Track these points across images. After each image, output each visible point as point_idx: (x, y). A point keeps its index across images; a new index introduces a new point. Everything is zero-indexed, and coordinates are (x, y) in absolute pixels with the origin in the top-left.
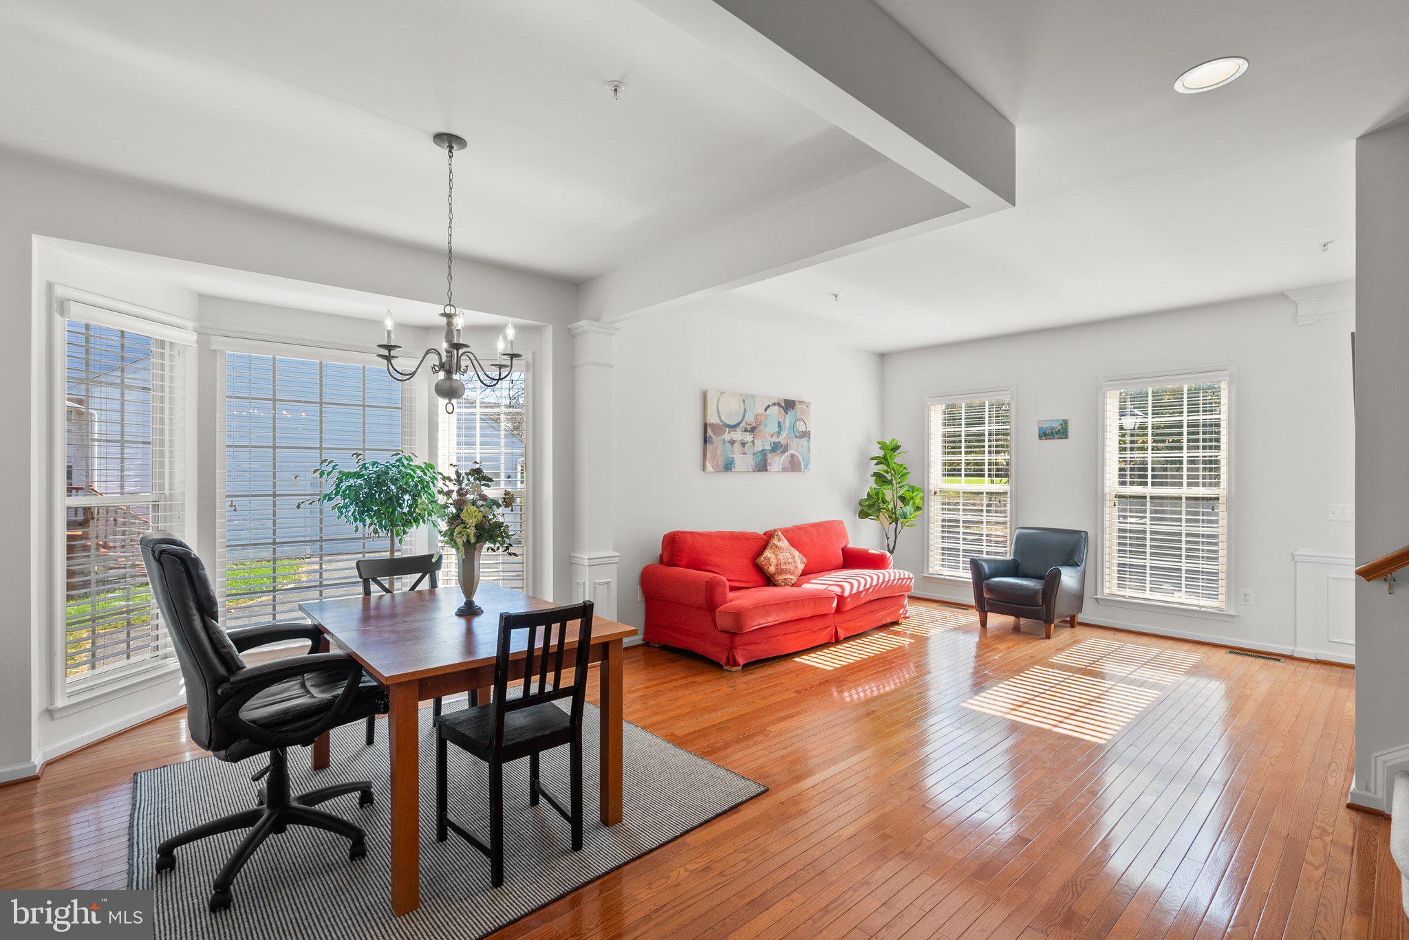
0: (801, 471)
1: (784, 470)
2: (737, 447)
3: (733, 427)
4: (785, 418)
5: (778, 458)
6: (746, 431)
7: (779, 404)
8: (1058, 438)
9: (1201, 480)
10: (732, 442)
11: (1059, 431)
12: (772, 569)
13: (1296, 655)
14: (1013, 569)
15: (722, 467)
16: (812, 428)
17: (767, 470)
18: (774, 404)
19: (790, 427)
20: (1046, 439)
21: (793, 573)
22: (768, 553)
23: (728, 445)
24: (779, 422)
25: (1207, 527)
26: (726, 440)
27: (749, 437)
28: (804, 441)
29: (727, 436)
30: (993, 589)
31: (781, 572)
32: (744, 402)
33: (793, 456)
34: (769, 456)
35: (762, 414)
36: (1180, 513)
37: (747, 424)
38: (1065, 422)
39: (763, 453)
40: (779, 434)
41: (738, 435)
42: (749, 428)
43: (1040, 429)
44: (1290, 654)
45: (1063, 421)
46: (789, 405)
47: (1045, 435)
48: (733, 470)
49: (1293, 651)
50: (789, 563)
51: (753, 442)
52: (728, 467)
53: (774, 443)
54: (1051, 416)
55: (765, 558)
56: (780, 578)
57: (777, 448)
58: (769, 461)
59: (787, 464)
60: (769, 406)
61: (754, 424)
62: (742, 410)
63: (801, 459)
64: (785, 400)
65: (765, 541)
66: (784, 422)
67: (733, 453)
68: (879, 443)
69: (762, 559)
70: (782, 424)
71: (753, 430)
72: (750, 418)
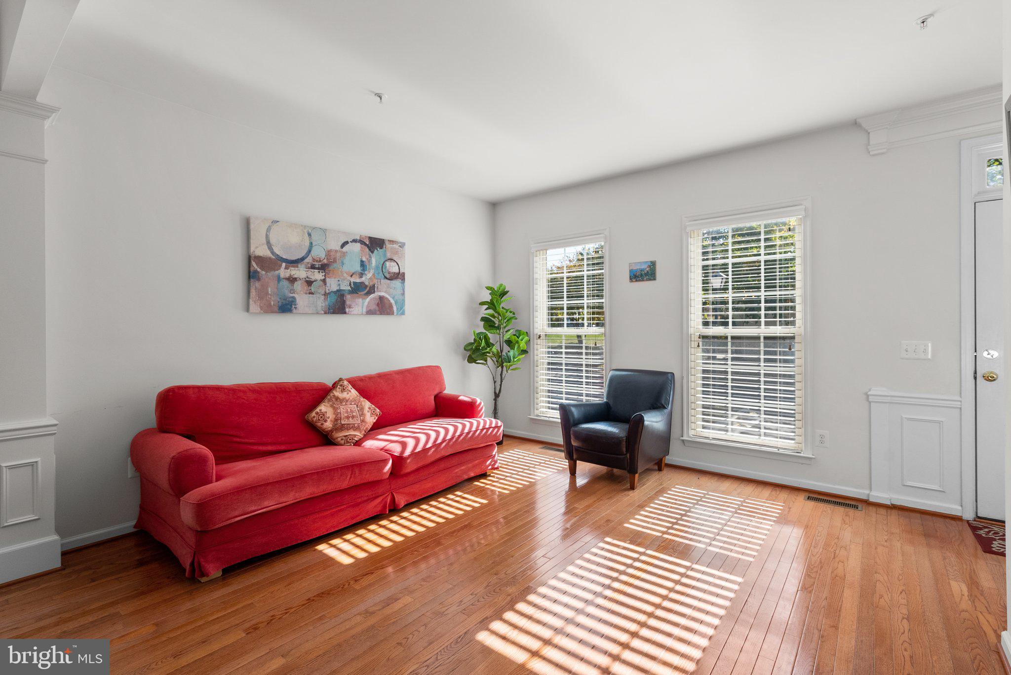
0: (393, 314)
1: (370, 312)
2: (298, 286)
3: (295, 263)
4: (370, 257)
5: (360, 300)
6: (313, 267)
7: (361, 242)
8: (647, 280)
9: (778, 319)
10: (292, 280)
11: (647, 274)
12: (328, 425)
13: (872, 500)
14: (603, 413)
15: (276, 309)
16: (407, 269)
17: (345, 313)
18: (354, 241)
19: (377, 267)
20: (637, 281)
21: (357, 428)
22: (323, 408)
23: (286, 283)
24: (362, 261)
25: (784, 367)
26: (282, 276)
27: (318, 276)
28: (397, 283)
29: (283, 272)
30: (580, 436)
31: (342, 428)
32: (309, 235)
33: (381, 298)
34: (348, 298)
35: (336, 251)
36: (758, 353)
37: (314, 260)
38: (653, 264)
39: (340, 295)
40: (361, 275)
41: (300, 272)
42: (317, 265)
43: (631, 271)
44: (865, 498)
45: (652, 262)
46: (375, 244)
47: (636, 276)
48: (294, 311)
49: (868, 495)
50: (353, 417)
51: (324, 281)
52: (286, 307)
53: (355, 283)
54: (641, 258)
55: (317, 413)
56: (339, 435)
57: (358, 289)
58: (348, 303)
59: (374, 307)
60: (346, 243)
61: (325, 261)
62: (307, 244)
63: (392, 301)
64: (369, 237)
65: (321, 393)
66: (370, 261)
67: (293, 291)
68: (488, 288)
69: (313, 414)
70: (367, 263)
71: (323, 268)
72: (319, 253)
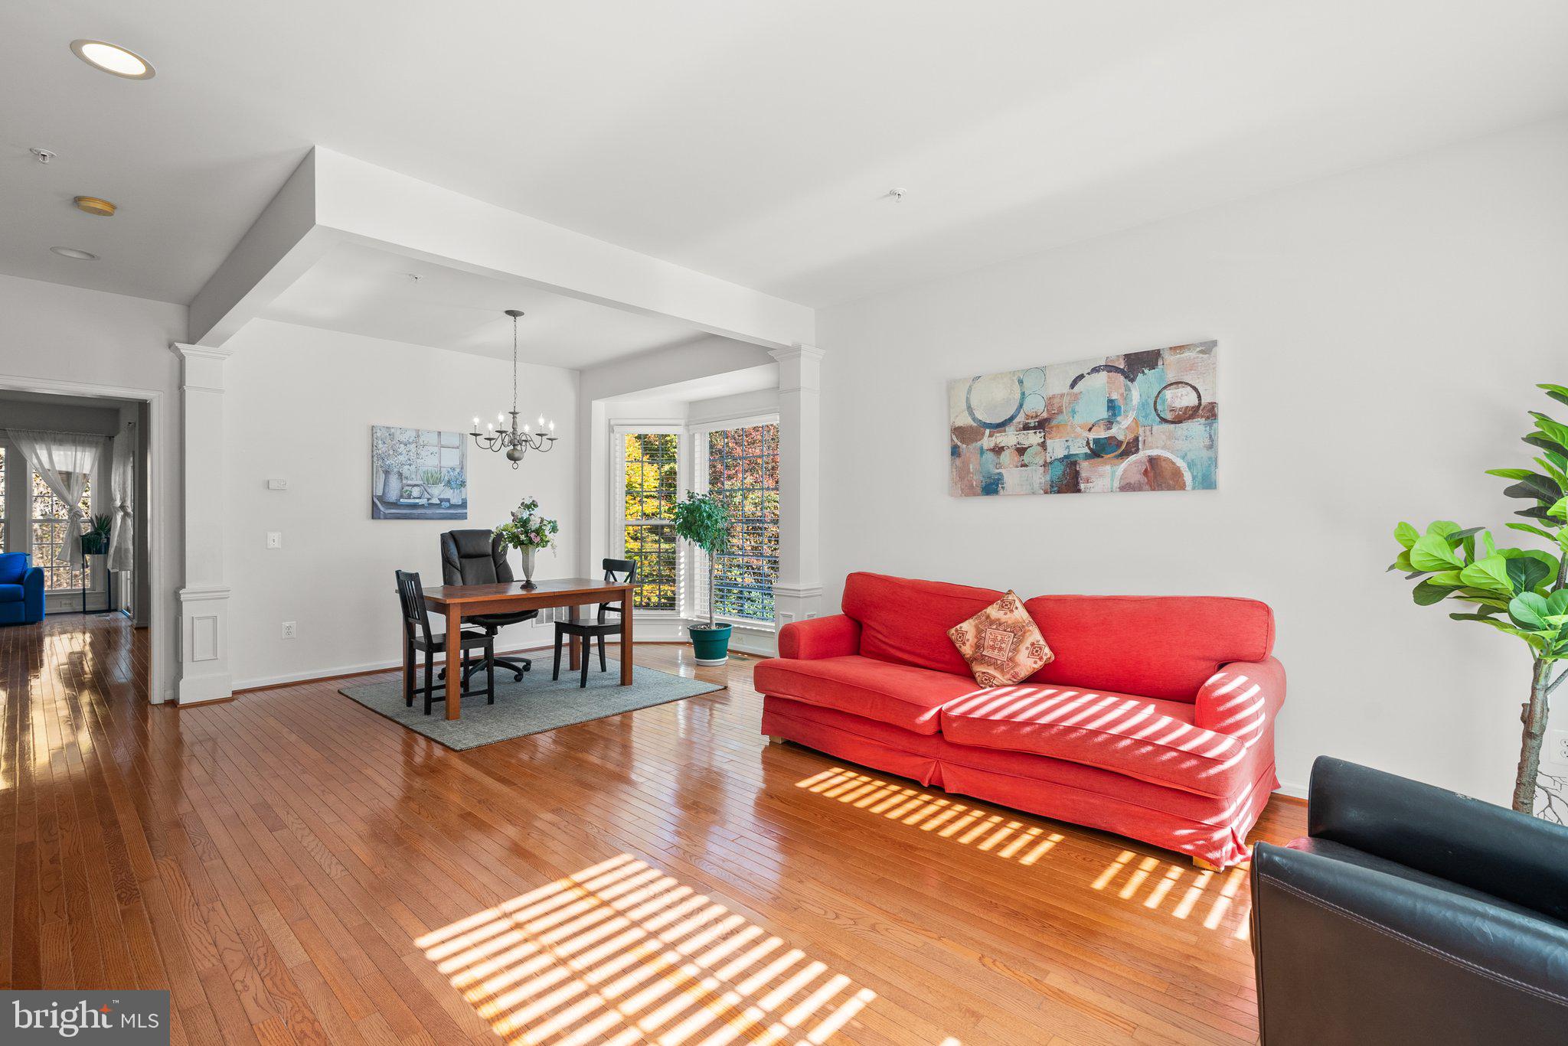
0: (1183, 487)
1: (1127, 487)
2: (1006, 457)
3: (1001, 426)
4: (1128, 389)
5: (1108, 468)
6: (1026, 427)
7: (1110, 368)
10: (998, 450)
12: (967, 650)
15: (979, 490)
16: (1221, 391)
17: (1079, 491)
18: (1096, 370)
19: (1143, 405)
23: (990, 456)
24: (1111, 402)
26: (985, 448)
27: (1033, 438)
28: (1195, 428)
29: (987, 442)
32: (1021, 382)
33: (1153, 461)
34: (1085, 467)
35: (1062, 395)
37: (1027, 416)
39: (1071, 464)
40: (1109, 423)
41: (1009, 438)
42: (1032, 422)
46: (1138, 363)
48: (1001, 492)
51: (1043, 445)
52: (991, 487)
53: (1096, 441)
57: (1099, 450)
58: (1083, 474)
59: (1136, 477)
60: (1081, 377)
61: (1045, 415)
62: (1018, 396)
63: (1181, 464)
64: (1125, 355)
66: (1126, 398)
67: (998, 465)
70: (1120, 403)
71: (1042, 425)
72: (1035, 405)
